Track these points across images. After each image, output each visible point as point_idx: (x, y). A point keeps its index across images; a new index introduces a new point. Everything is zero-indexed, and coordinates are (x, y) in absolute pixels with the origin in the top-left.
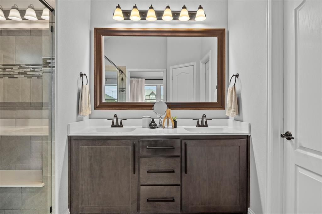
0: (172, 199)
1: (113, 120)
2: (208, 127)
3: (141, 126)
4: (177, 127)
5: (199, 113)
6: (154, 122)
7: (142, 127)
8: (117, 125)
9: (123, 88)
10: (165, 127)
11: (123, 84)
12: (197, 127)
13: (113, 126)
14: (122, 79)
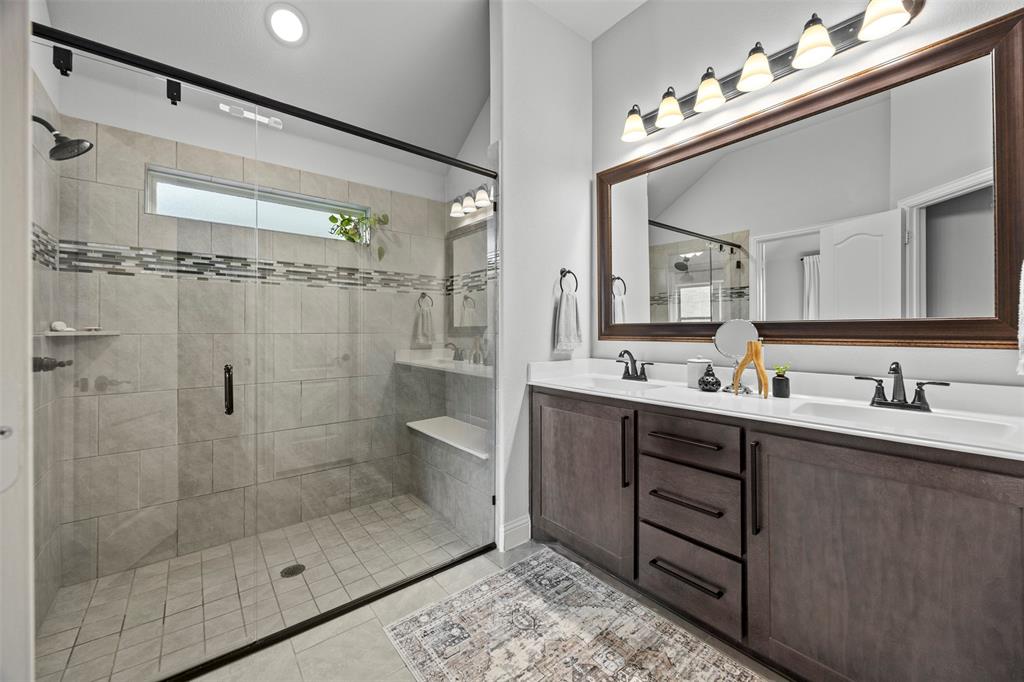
0: (716, 591)
1: (627, 363)
2: (928, 410)
3: (684, 381)
4: (791, 395)
5: (879, 357)
6: (713, 375)
7: (686, 384)
8: (635, 374)
9: (741, 288)
10: (747, 391)
11: (742, 278)
12: (872, 404)
13: (627, 376)
14: (739, 265)
